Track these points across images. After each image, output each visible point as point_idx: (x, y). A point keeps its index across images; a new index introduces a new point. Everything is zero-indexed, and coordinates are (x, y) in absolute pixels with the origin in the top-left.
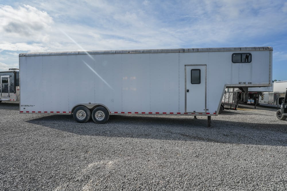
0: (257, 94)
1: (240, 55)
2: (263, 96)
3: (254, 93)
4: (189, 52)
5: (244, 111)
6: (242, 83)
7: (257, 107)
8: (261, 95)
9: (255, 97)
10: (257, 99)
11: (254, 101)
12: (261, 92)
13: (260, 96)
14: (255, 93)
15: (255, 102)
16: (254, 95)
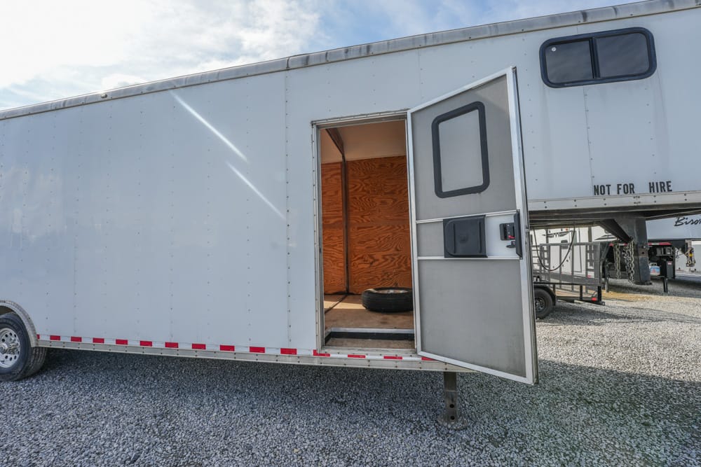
0: (667, 249)
1: (586, 45)
2: (691, 252)
3: (658, 244)
4: (328, 63)
5: (629, 305)
6: (613, 191)
7: (670, 288)
8: (684, 251)
9: (663, 257)
10: (670, 263)
11: (659, 270)
12: (684, 240)
13: (680, 253)
14: (662, 244)
15: (663, 271)
16: (659, 253)
